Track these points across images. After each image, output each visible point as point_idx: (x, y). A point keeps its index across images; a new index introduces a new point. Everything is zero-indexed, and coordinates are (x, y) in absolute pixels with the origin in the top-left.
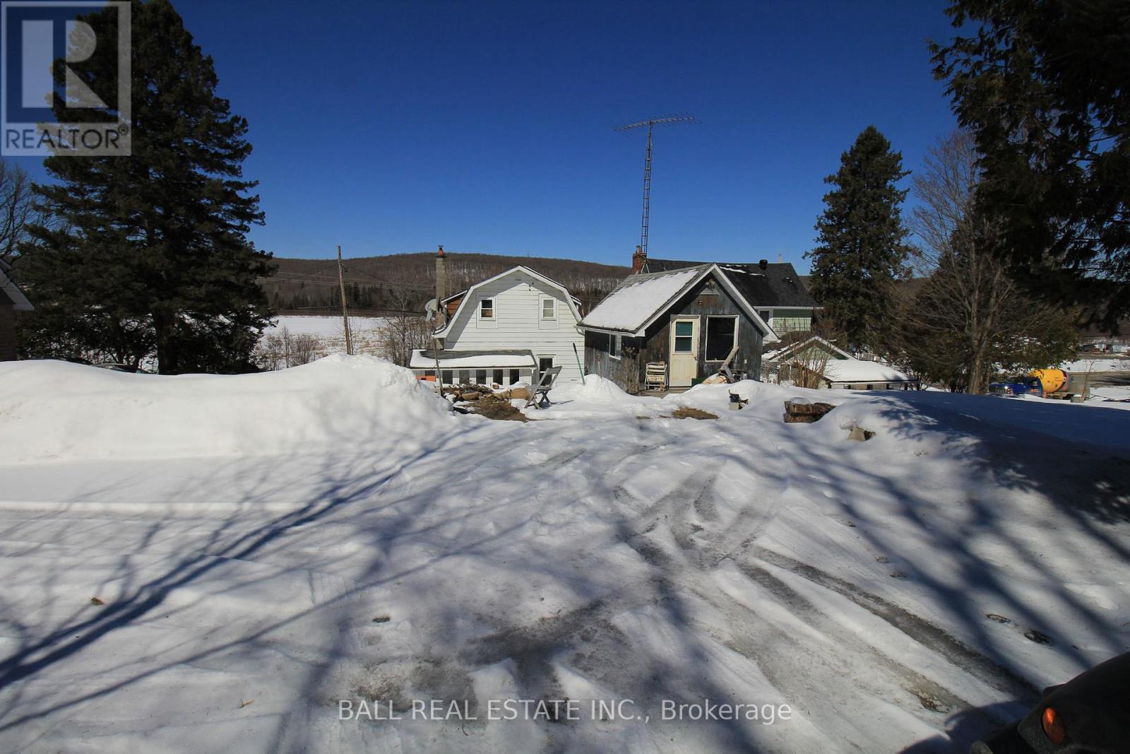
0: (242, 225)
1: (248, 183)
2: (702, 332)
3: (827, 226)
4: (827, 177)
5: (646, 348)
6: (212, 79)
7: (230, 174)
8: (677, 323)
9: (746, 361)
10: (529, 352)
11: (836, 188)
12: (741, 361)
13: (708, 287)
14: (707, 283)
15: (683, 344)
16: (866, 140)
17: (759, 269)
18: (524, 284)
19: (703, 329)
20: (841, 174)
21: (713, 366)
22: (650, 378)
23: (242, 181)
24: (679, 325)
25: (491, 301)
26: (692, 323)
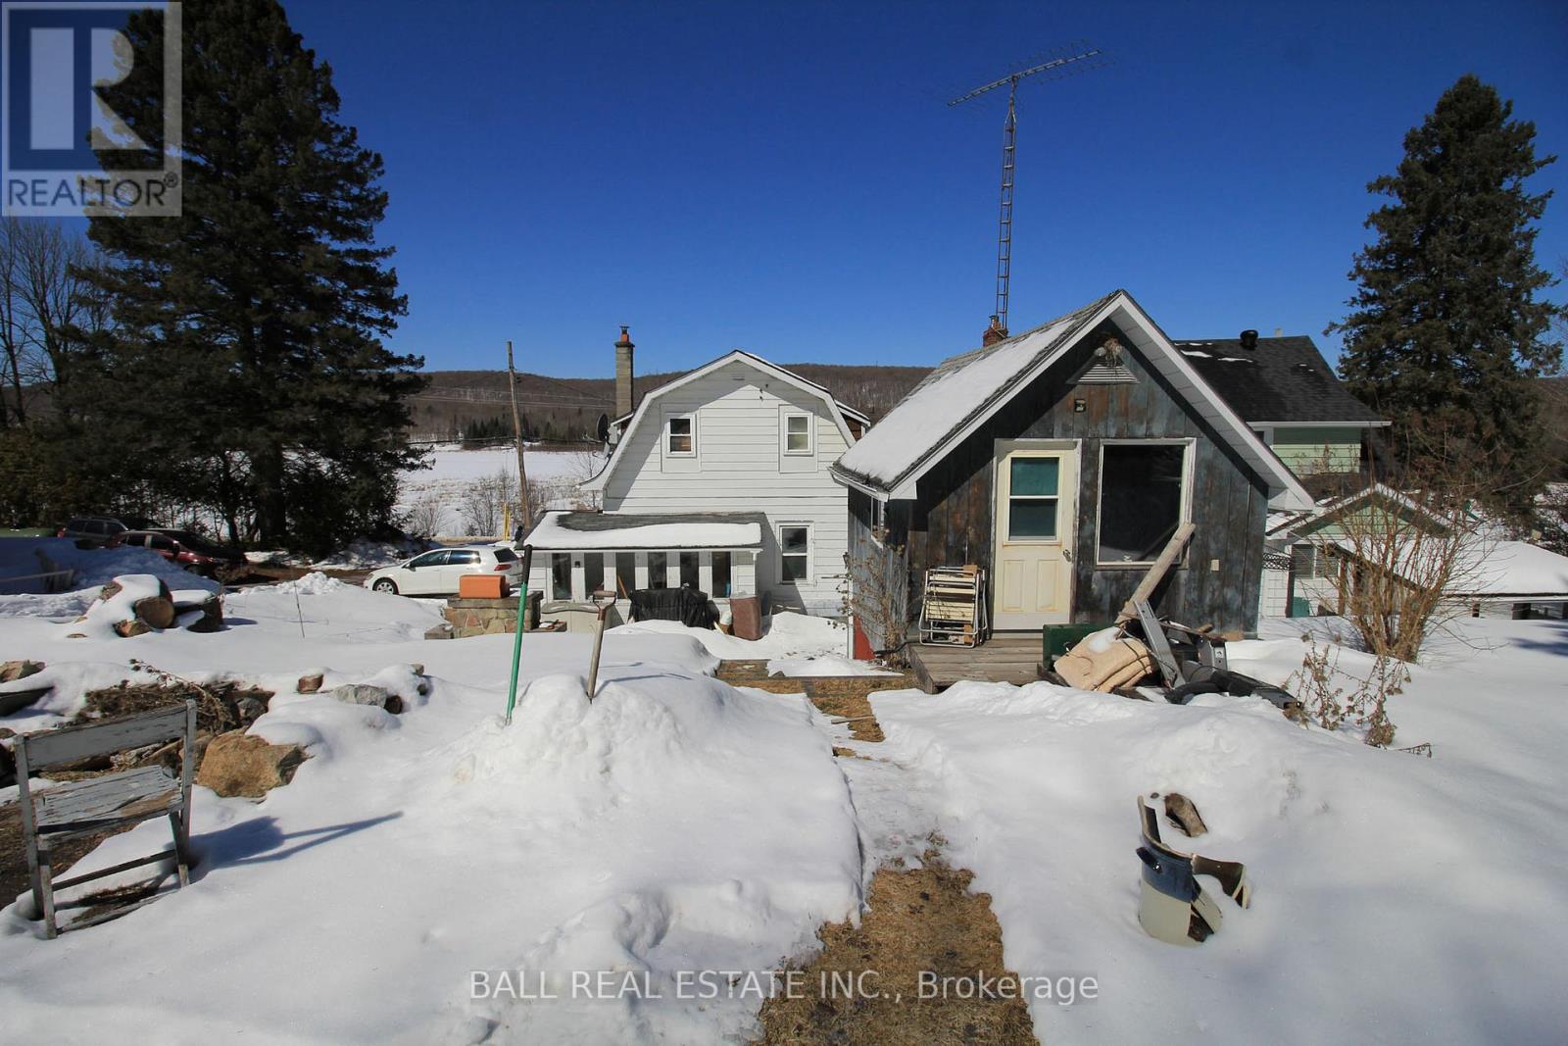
0: (386, 318)
1: (380, 250)
2: (1087, 485)
3: (1375, 271)
4: (1374, 181)
5: (925, 529)
6: (332, 98)
7: (356, 239)
8: (1014, 461)
9: (1215, 565)
10: (760, 518)
11: (1394, 201)
12: (1200, 565)
13: (1101, 360)
14: (1100, 351)
15: (1033, 518)
16: (1458, 100)
17: (1240, 348)
18: (749, 387)
19: (1089, 478)
20: (1405, 170)
21: (1118, 579)
22: (934, 610)
23: (371, 249)
24: (1019, 467)
25: (687, 421)
26: (1057, 460)
